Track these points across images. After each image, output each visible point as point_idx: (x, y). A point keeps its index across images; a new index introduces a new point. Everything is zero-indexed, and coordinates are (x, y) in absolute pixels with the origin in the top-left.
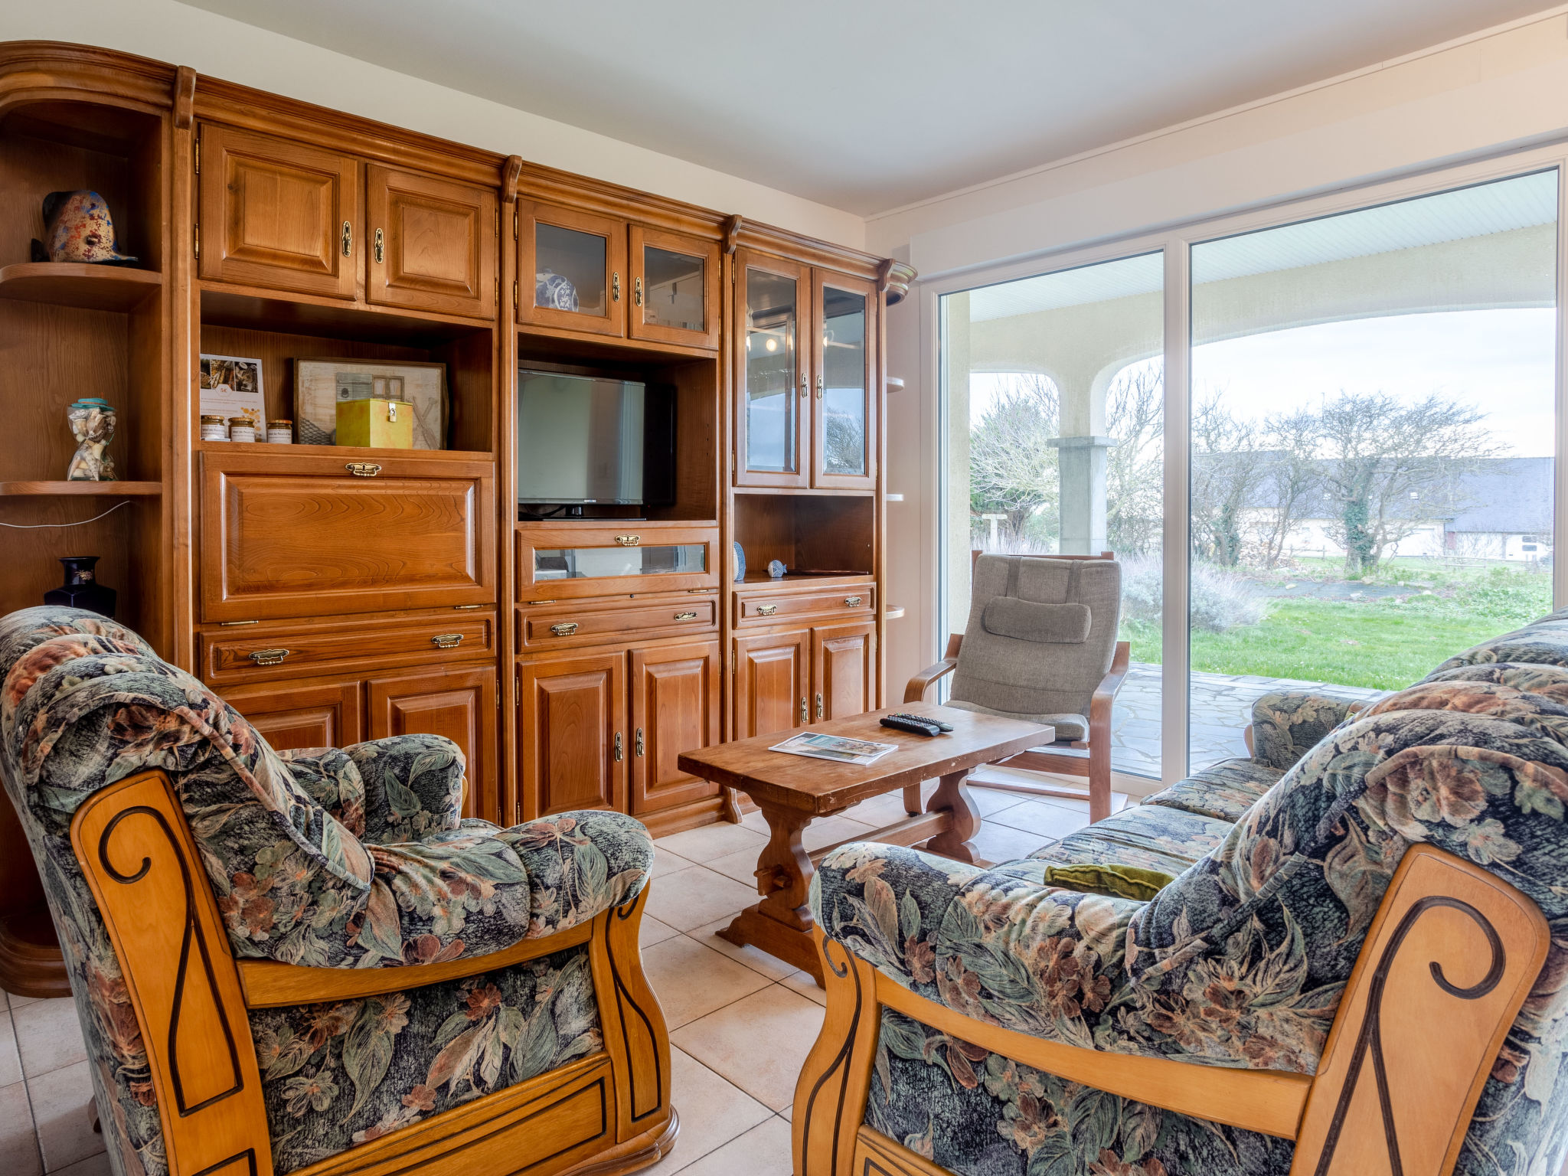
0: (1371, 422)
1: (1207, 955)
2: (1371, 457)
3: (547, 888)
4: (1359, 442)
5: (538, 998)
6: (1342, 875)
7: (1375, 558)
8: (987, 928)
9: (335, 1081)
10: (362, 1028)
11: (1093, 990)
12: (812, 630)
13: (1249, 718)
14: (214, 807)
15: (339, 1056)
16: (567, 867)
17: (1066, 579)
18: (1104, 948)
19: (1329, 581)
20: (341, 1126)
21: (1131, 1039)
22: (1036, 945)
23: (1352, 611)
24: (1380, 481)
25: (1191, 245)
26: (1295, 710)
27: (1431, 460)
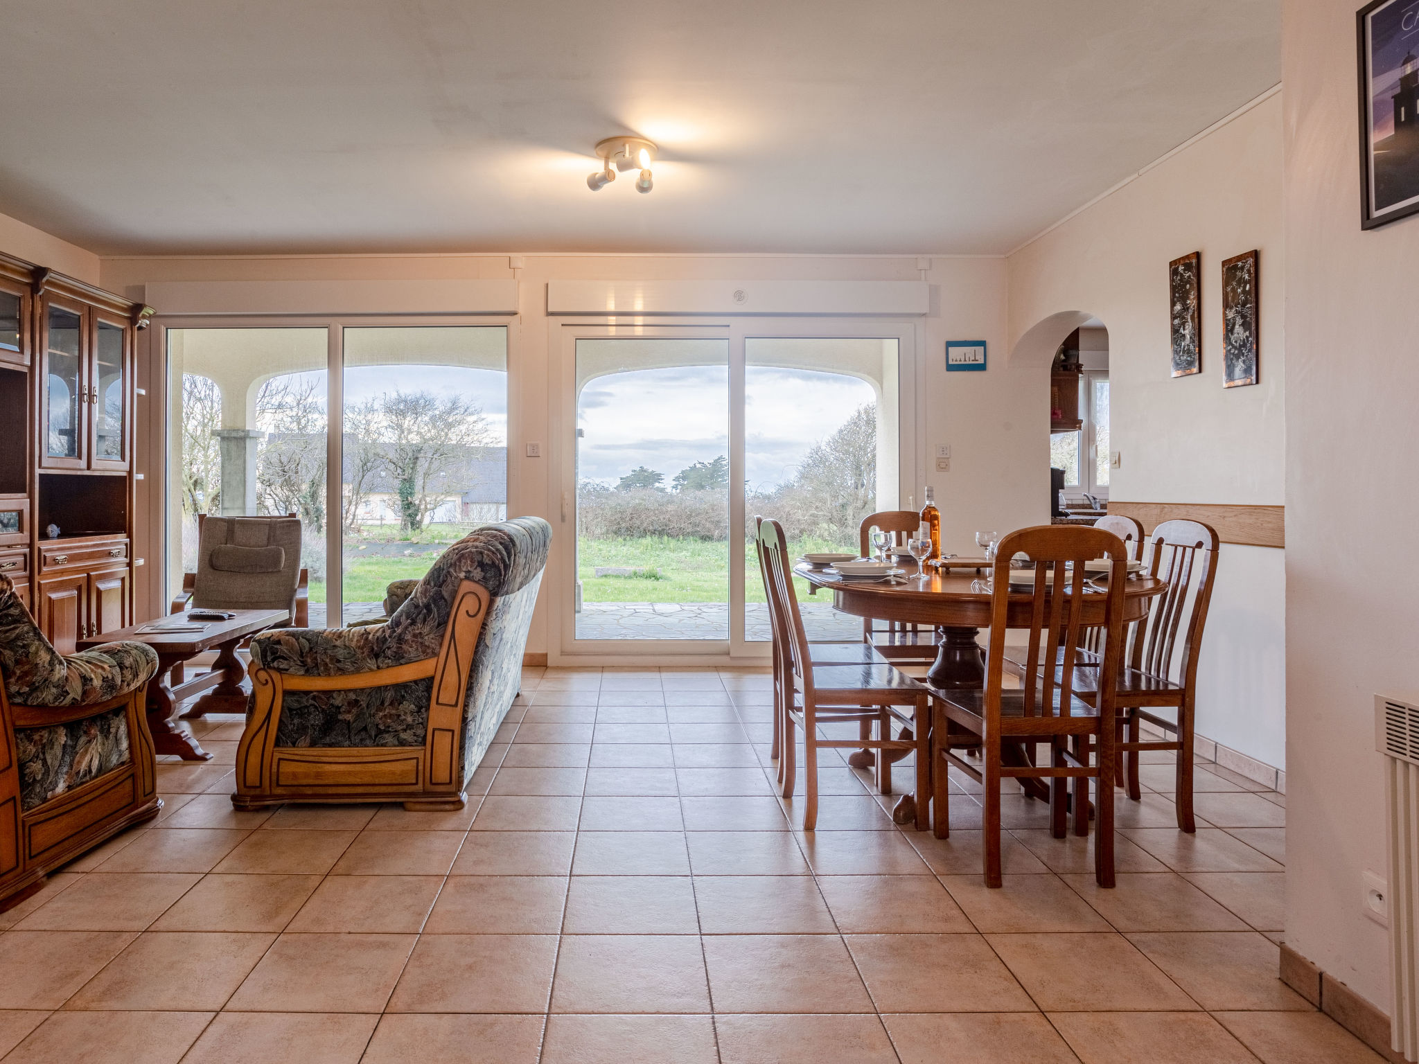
0: (417, 418)
1: (411, 624)
2: (416, 445)
3: (127, 668)
4: (409, 433)
5: (111, 730)
6: (446, 591)
7: (420, 522)
8: (336, 640)
9: (43, 765)
10: (51, 740)
11: (377, 647)
12: (88, 575)
13: (385, 595)
14: (12, 626)
15: (44, 753)
16: (131, 659)
17: (267, 531)
18: (378, 634)
19: (389, 541)
20: (45, 788)
21: (389, 659)
22: (355, 640)
23: (407, 564)
24: (423, 465)
25: (344, 328)
26: (407, 587)
27: (454, 447)
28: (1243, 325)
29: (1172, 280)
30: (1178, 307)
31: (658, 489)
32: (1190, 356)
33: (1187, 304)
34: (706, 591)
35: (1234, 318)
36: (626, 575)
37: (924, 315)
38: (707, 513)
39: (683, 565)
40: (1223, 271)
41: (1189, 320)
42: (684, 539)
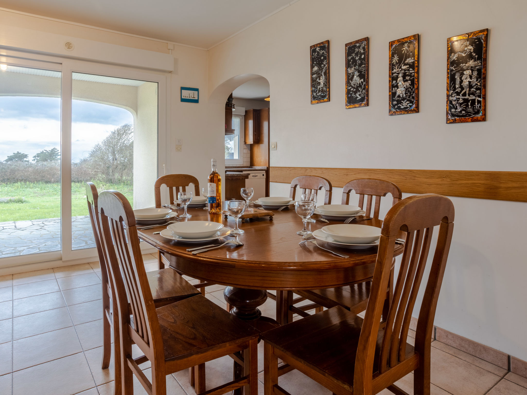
28: (359, 76)
29: (312, 55)
30: (316, 68)
31: (26, 161)
32: (324, 93)
33: (322, 67)
34: (48, 208)
35: (353, 73)
36: (6, 202)
37: (170, 72)
38: (48, 171)
39: (36, 194)
40: (346, 49)
41: (323, 75)
42: (37, 183)
